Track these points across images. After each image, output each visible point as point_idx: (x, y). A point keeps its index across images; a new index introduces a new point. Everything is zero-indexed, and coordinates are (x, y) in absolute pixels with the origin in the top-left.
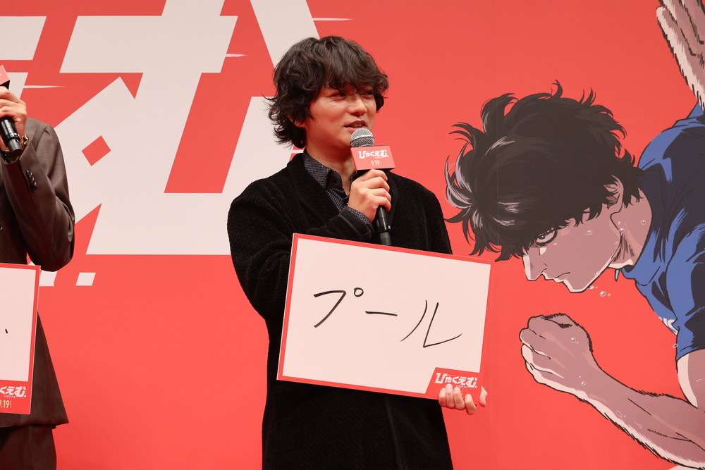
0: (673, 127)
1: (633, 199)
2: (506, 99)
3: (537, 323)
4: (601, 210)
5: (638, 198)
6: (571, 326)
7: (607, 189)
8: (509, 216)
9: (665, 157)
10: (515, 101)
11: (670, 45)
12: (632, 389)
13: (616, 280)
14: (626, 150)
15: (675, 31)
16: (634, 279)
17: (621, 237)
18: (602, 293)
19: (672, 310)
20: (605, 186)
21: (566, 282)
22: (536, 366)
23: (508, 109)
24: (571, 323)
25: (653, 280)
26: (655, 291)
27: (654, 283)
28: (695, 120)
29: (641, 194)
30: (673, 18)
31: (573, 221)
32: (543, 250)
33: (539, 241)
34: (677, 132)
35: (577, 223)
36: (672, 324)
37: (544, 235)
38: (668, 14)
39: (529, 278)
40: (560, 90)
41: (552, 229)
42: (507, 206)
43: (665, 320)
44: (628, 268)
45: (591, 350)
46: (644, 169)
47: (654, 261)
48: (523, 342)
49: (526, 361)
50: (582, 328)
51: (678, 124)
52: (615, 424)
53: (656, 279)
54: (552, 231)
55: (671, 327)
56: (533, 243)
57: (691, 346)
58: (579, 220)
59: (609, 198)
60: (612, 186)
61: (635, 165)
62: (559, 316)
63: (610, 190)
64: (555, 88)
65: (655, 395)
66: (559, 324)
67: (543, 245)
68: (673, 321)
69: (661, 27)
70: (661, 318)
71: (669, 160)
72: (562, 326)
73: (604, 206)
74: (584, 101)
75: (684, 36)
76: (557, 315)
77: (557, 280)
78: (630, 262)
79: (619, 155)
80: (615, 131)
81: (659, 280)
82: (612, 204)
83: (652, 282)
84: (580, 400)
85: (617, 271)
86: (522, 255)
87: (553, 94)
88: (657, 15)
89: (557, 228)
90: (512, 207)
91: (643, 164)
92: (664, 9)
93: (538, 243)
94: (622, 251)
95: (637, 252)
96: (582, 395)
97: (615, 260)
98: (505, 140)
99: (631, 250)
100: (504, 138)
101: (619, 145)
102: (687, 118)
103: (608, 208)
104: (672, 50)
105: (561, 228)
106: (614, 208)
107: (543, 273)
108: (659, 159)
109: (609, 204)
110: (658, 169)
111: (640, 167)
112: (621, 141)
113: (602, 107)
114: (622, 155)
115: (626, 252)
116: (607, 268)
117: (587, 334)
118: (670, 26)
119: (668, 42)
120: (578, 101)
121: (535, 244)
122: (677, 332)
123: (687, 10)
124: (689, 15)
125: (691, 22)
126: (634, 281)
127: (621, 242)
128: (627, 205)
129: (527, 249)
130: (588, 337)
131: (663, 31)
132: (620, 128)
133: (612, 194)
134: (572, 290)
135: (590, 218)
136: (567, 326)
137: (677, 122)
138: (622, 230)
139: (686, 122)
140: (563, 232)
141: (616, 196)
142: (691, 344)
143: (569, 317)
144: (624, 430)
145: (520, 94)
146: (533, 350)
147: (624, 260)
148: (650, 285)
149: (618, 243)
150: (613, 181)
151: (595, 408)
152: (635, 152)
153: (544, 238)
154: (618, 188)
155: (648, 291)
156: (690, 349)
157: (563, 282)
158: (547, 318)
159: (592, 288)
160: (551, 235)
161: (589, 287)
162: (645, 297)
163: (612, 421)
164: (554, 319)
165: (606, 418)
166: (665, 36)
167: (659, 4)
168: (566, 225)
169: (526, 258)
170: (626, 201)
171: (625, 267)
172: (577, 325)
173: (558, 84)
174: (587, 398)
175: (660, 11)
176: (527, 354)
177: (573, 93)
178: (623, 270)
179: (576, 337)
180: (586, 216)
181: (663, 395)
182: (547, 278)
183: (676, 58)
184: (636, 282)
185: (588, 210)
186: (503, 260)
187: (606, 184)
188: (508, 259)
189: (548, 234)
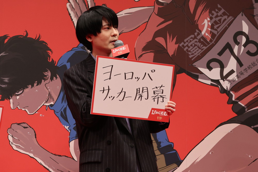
0: (71, 50)
1: (54, 78)
2: (5, 37)
3: (14, 126)
4: (41, 82)
5: (56, 78)
6: (28, 127)
7: (44, 74)
8: (5, 83)
9: (67, 62)
10: (9, 38)
11: (71, 18)
12: (51, 153)
13: (47, 110)
14: (52, 59)
15: (74, 13)
16: (54, 110)
17: (49, 93)
18: (41, 115)
19: (68, 123)
20: (43, 73)
21: (27, 110)
22: (14, 143)
23: (6, 41)
24: (28, 126)
25: (61, 110)
26: (62, 115)
27: (62, 112)
28: (80, 48)
29: (58, 76)
30: (73, 7)
31: (30, 86)
32: (18, 97)
33: (17, 93)
34: (73, 52)
35: (32, 87)
36: (68, 128)
37: (19, 91)
38: (71, 6)
39: (12, 108)
40: (27, 34)
41: (22, 89)
42: (4, 79)
43: (65, 126)
44: (51, 105)
45: (36, 137)
46: (59, 67)
47: (62, 103)
48: (9, 133)
49: (10, 141)
50: (32, 128)
51: (73, 49)
52: (44, 167)
53: (62, 110)
54: (22, 90)
55: (68, 129)
56: (14, 94)
57: (75, 137)
58: (33, 86)
59: (45, 78)
60: (46, 73)
61: (56, 65)
62: (23, 124)
63: (45, 74)
64: (25, 33)
65: (60, 156)
66: (23, 127)
67: (18, 95)
68: (68, 127)
69: (68, 11)
70: (64, 126)
71: (69, 63)
72: (24, 128)
73: (43, 81)
74: (36, 39)
75: (77, 14)
76: (23, 123)
77: (23, 109)
78: (52, 103)
79: (49, 60)
80: (48, 51)
81: (64, 110)
82: (46, 80)
83: (61, 111)
84: (31, 157)
85: (47, 107)
86: (10, 99)
87: (24, 36)
88: (67, 6)
89: (24, 89)
90: (6, 80)
91: (59, 65)
92: (70, 4)
93: (16, 95)
94: (49, 99)
95: (55, 99)
96: (31, 155)
97: (46, 102)
98: (5, 53)
99: (53, 98)
100: (4, 52)
101: (50, 57)
102: (77, 47)
103: (44, 81)
104: (72, 20)
105: (25, 89)
106: (47, 82)
107: (18, 106)
108: (65, 63)
109: (45, 80)
110: (65, 66)
111: (58, 66)
112: (50, 55)
113: (43, 41)
114: (51, 61)
115: (51, 99)
116: (43, 105)
117: (34, 131)
118: (72, 10)
119: (71, 17)
120: (34, 39)
121: (15, 95)
122: (70, 131)
123: (79, 4)
124: (79, 6)
125: (80, 9)
126: (53, 111)
127: (49, 95)
128: (52, 81)
129: (12, 97)
130: (35, 132)
131: (69, 12)
132: (50, 50)
133: (46, 76)
134: (29, 113)
135: (37, 85)
136: (27, 127)
137: (73, 48)
138: (49, 90)
139: (77, 48)
140: (26, 90)
141: (48, 77)
142: (75, 136)
143: (27, 124)
144: (48, 169)
145: (11, 35)
146: (12, 137)
147: (50, 102)
148: (60, 113)
149: (48, 95)
150: (47, 71)
151: (36, 160)
152: (56, 60)
153: (18, 92)
154: (48, 74)
155: (59, 114)
156: (75, 138)
157: (25, 110)
158: (18, 124)
159: (37, 113)
160: (21, 92)
161: (35, 112)
162: (58, 117)
163: (43, 166)
164: (21, 125)
165: (41, 164)
166: (70, 14)
167: (68, 2)
168: (27, 87)
169: (11, 100)
170: (52, 79)
171: (50, 105)
172: (31, 127)
173: (26, 32)
174: (33, 157)
175: (68, 4)
176: (10, 138)
177: (32, 35)
178: (49, 106)
179: (30, 132)
180: (35, 84)
181: (64, 156)
182: (19, 108)
183: (74, 23)
184: (54, 111)
185: (36, 82)
186: (2, 100)
187: (44, 72)
188: (4, 100)
189: (20, 91)
